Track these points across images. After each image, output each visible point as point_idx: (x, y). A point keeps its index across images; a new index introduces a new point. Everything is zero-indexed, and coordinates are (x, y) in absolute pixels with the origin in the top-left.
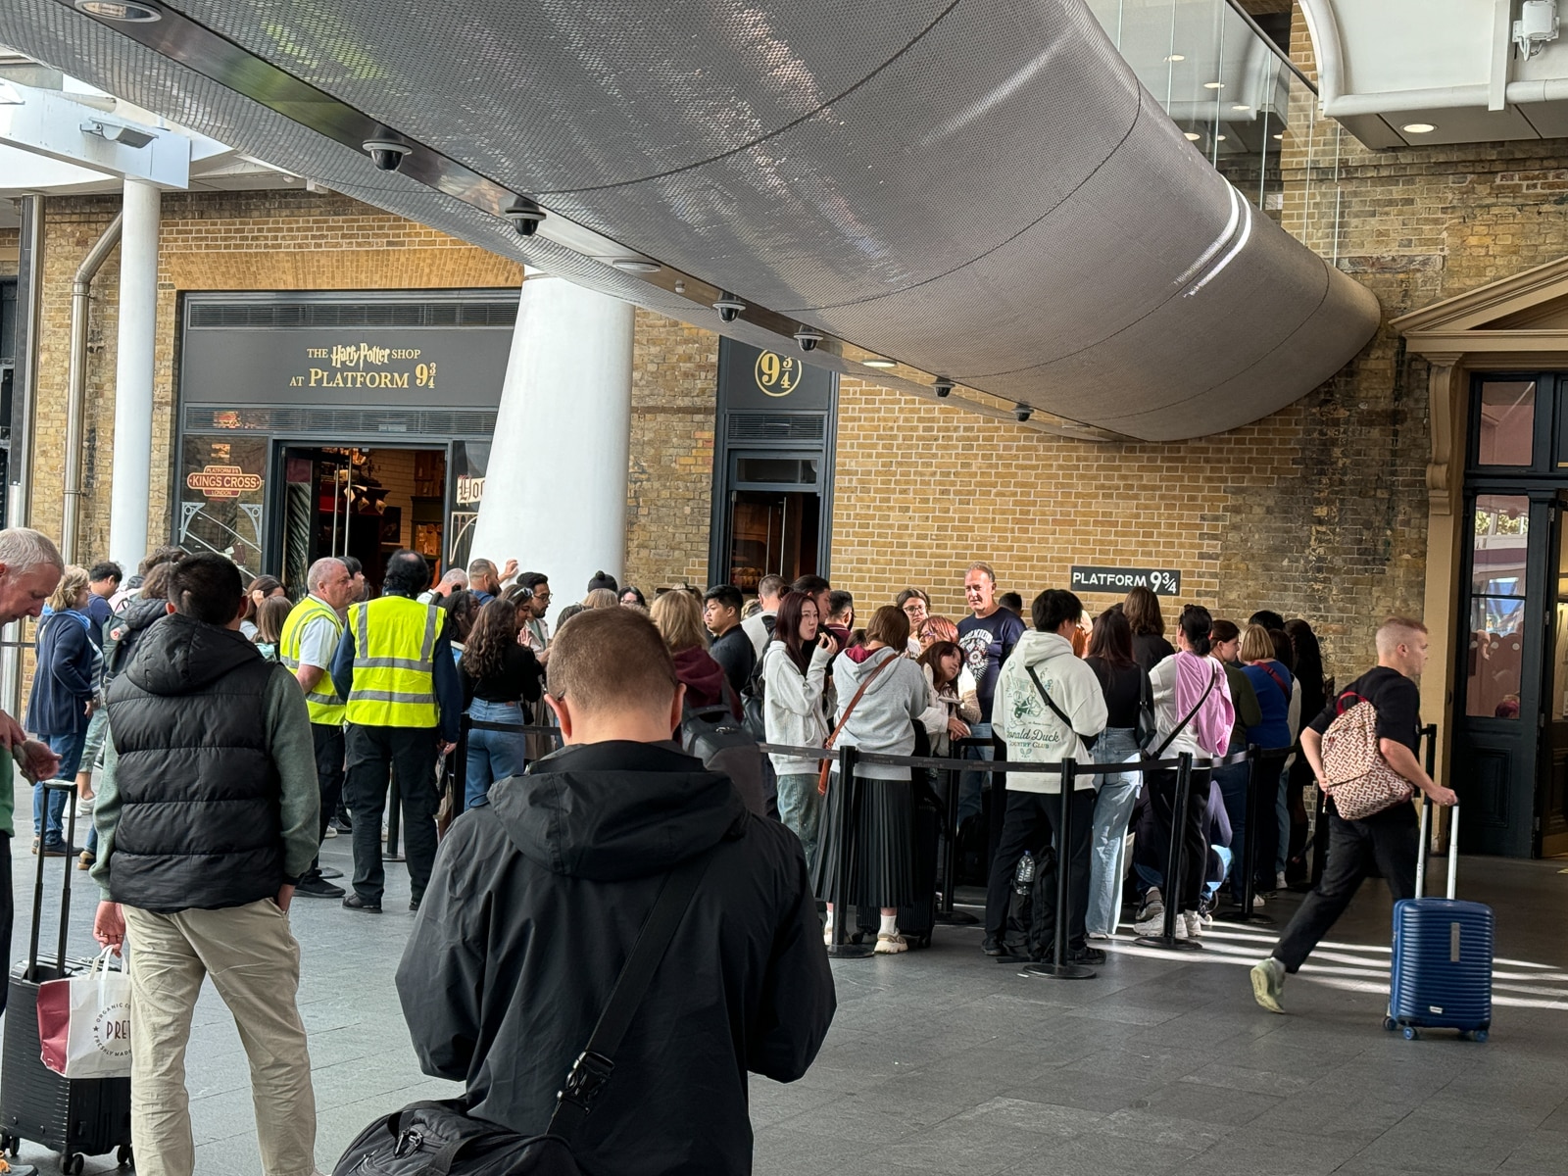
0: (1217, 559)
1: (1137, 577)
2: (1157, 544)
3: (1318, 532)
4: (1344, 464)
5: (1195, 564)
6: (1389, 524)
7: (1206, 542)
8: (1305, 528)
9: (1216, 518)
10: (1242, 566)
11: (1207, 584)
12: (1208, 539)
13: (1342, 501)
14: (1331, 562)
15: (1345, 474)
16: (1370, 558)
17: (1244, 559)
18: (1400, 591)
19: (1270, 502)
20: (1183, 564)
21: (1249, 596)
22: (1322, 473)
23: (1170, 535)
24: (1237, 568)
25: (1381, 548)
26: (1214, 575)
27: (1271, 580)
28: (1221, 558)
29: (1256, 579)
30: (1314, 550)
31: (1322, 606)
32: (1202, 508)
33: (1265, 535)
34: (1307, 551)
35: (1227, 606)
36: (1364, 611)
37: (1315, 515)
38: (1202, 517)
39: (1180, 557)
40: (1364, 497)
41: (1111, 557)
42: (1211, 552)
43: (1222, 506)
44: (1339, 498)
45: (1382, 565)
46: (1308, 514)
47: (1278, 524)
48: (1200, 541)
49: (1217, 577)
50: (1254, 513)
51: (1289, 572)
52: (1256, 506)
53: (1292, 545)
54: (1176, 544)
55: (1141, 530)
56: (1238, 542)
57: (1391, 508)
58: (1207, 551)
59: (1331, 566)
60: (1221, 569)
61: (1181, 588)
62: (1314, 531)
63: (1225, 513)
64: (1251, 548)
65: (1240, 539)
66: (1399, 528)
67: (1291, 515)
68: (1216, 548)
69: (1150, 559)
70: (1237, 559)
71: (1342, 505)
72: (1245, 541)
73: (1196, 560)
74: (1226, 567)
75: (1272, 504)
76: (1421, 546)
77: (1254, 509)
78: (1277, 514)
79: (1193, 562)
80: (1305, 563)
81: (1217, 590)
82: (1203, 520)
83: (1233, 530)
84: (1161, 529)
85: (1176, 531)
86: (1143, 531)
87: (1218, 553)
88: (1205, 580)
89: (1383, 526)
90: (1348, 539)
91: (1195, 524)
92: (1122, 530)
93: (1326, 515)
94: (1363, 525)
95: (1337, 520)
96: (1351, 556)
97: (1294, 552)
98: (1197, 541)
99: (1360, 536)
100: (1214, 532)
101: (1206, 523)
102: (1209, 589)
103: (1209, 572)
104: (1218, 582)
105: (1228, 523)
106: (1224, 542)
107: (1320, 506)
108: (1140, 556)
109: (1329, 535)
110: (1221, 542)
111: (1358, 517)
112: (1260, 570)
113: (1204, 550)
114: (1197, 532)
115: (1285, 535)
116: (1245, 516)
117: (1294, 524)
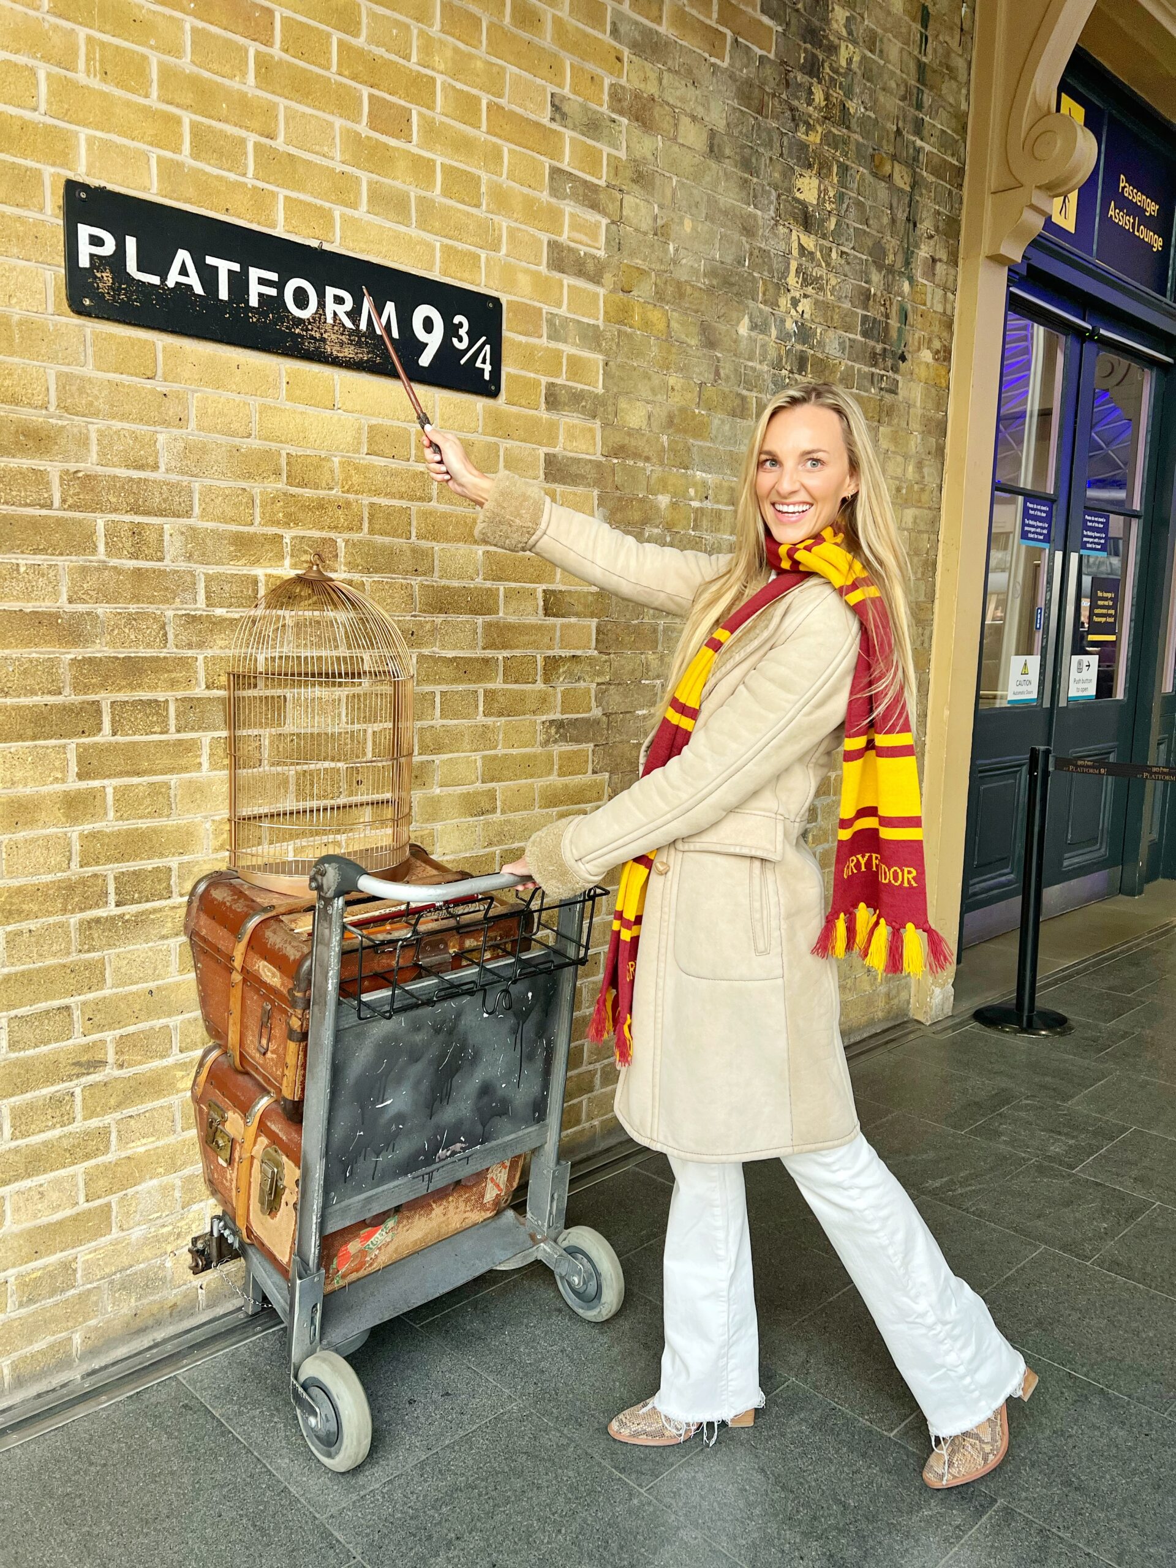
0: (595, 280)
1: (367, 299)
2: (422, 169)
3: (802, 248)
4: (850, 61)
5: (542, 286)
6: (907, 263)
7: (569, 208)
8: (782, 229)
9: (593, 126)
10: (655, 316)
11: (576, 366)
12: (574, 196)
13: (844, 169)
14: (822, 344)
15: (849, 93)
16: (879, 347)
17: (660, 296)
18: (915, 442)
19: (718, 116)
20: (508, 275)
21: (670, 421)
22: (813, 68)
23: (463, 145)
24: (647, 324)
25: (894, 323)
26: (592, 337)
27: (717, 373)
28: (608, 278)
29: (683, 369)
30: (795, 302)
32: (554, 69)
33: (704, 228)
34: (784, 302)
35: (619, 451)
37: (798, 195)
38: (553, 105)
39: (496, 248)
40: (875, 175)
41: (250, 181)
42: (583, 250)
43: (607, 82)
44: (838, 161)
45: (895, 369)
46: (785, 190)
47: (729, 198)
48: (553, 200)
49: (600, 346)
50: (680, 141)
51: (750, 359)
52: (685, 121)
53: (755, 274)
54: (483, 189)
55: (365, 91)
56: (645, 234)
57: (912, 222)
58: (572, 245)
59: (820, 355)
60: (608, 319)
61: (505, 370)
62: (795, 245)
63: (614, 116)
64: (675, 262)
65: (650, 222)
66: (920, 280)
67: (755, 180)
68: (595, 237)
69: (402, 228)
70: (644, 290)
71: (842, 184)
72: (662, 232)
73: (543, 268)
74: (620, 315)
75: (721, 125)
76: (945, 334)
77: (681, 128)
78: (728, 166)
79: (536, 275)
80: (777, 338)
81: (600, 390)
82: (558, 117)
83: (635, 187)
84: (431, 108)
85: (481, 134)
86: (371, 97)
87: (598, 259)
88: (567, 349)
89: (899, 265)
90: (849, 287)
91: (537, 124)
92: (290, 65)
93: (815, 202)
94: (870, 255)
95: (832, 224)
96: (852, 336)
97: (760, 298)
98: (545, 196)
99: (866, 282)
100: (588, 178)
101: (568, 134)
102: (580, 386)
103: (579, 322)
104: (601, 364)
105: (622, 154)
106: (613, 222)
107: (807, 173)
108: (364, 206)
109: (820, 265)
110: (605, 221)
111: (865, 227)
112: (693, 342)
113: (563, 239)
114: (547, 162)
115: (744, 239)
116: (660, 144)
117: (759, 213)
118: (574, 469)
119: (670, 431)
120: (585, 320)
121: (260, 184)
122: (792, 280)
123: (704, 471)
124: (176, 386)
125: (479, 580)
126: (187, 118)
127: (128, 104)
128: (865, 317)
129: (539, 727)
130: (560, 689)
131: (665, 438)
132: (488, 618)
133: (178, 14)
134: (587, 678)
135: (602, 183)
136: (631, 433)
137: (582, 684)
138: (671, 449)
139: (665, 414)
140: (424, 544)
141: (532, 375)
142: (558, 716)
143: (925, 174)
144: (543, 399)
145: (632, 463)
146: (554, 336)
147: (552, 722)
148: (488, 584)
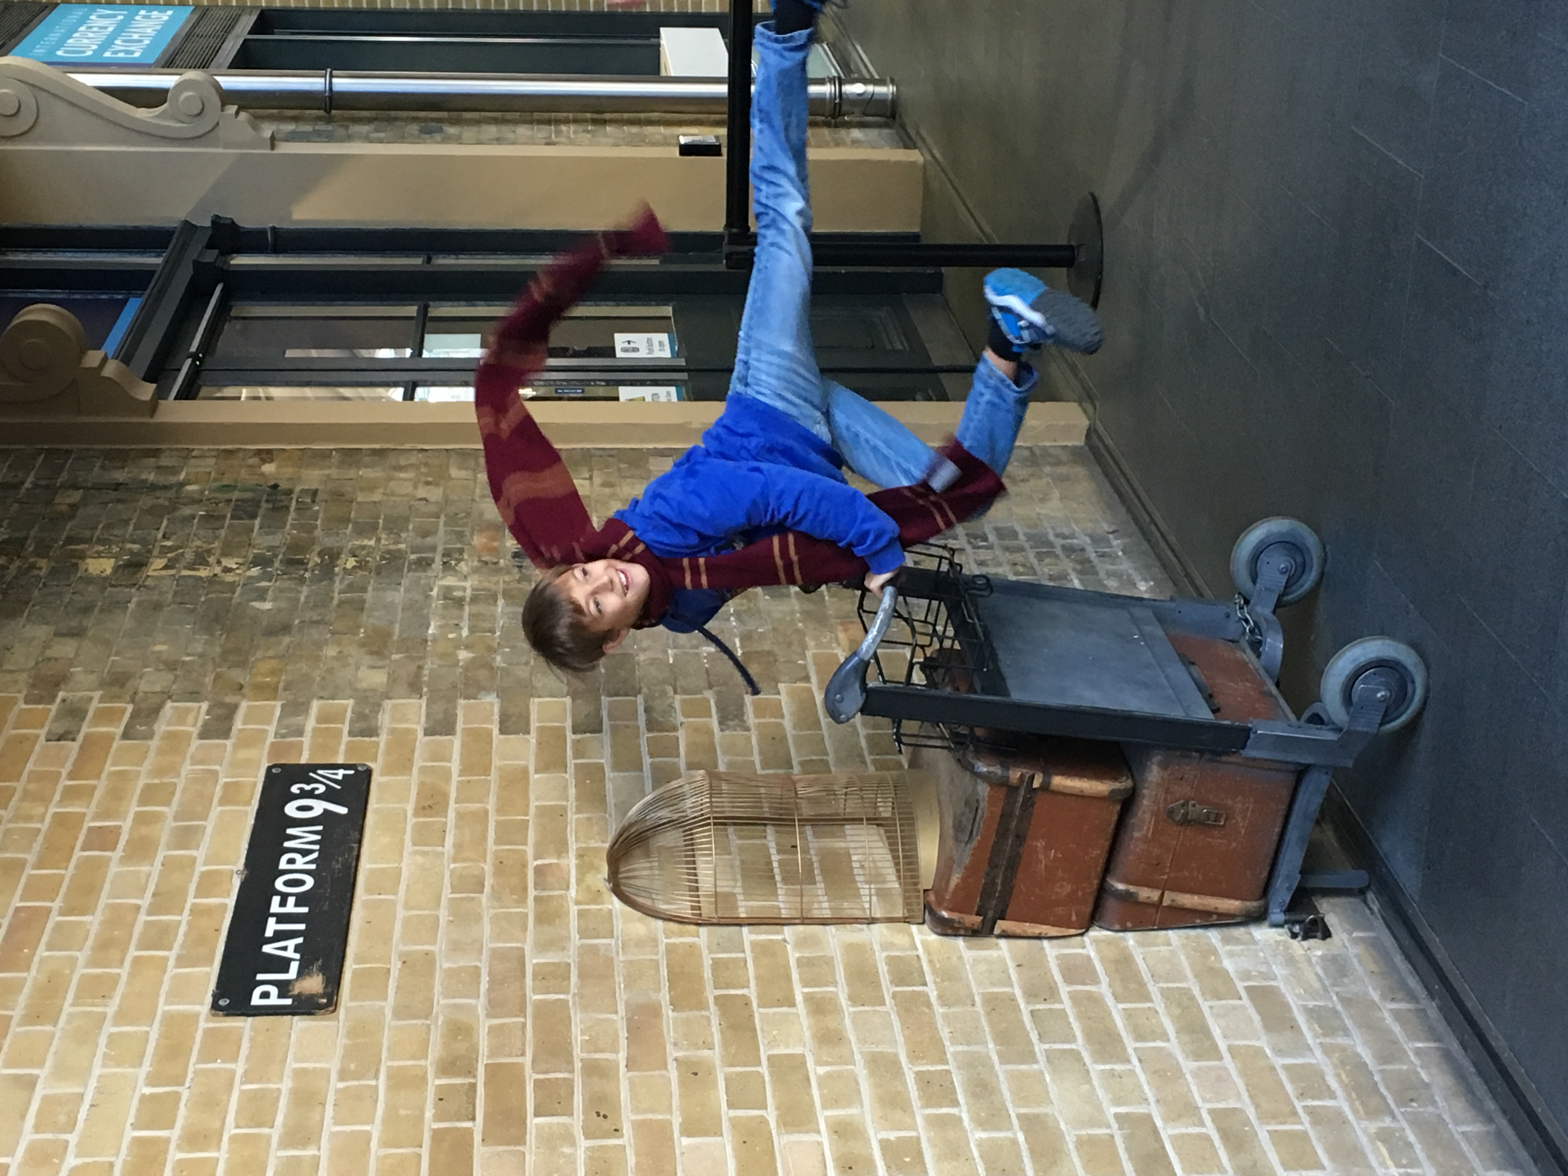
0: (234, 708)
1: (287, 844)
2: (146, 819)
3: (166, 567)
5: (250, 740)
6: (165, 488)
7: (161, 727)
8: (149, 582)
9: (73, 713)
10: (263, 667)
11: (328, 717)
12: (147, 725)
13: (70, 540)
14: (270, 548)
16: (264, 505)
17: (242, 664)
18: (371, 473)
19: (41, 632)
20: (241, 763)
21: (376, 653)
23: (116, 795)
24: (273, 673)
25: (235, 495)
26: (295, 707)
27: (318, 622)
28: (230, 699)
29: (319, 645)
30: (227, 570)
31: (413, 557)
33: (160, 637)
34: (229, 578)
35: (414, 687)
36: (433, 509)
37: (109, 571)
38: (59, 740)
39: (215, 773)
40: (72, 517)
41: (185, 917)
42: (203, 717)
43: (24, 706)
44: (64, 545)
45: (289, 492)
46: (103, 582)
47: (126, 621)
48: (157, 737)
49: (303, 703)
50: (72, 656)
51: (298, 600)
52: (49, 653)
53: (203, 599)
54: (157, 781)
55: (78, 854)
56: (176, 676)
57: (117, 486)
58: (200, 723)
59: (283, 550)
60: (275, 698)
61: (340, 761)
62: (164, 573)
63: (58, 700)
64: (201, 656)
65: (163, 673)
66: (182, 477)
67: (99, 604)
68: (188, 710)
69: (209, 830)
70: (238, 675)
71: (88, 541)
72: (171, 666)
73: (229, 743)
74: (267, 691)
75: (51, 629)
76: (241, 455)
77: (57, 655)
78: (89, 622)
79: (236, 747)
80: (270, 581)
81: (351, 702)
82: (71, 736)
83: (129, 684)
84: (84, 815)
85: (102, 785)
86: (83, 849)
87: (210, 706)
88: (311, 724)
89: (171, 494)
90: (201, 532)
91: (82, 748)
92: (66, 895)
93: (113, 560)
94: (162, 517)
95: (136, 547)
96: (257, 527)
97: (229, 595)
98: (154, 744)
99: (194, 518)
100: (127, 715)
101: (85, 729)
102: (349, 714)
103: (281, 717)
104: (322, 702)
105: (97, 694)
106: (170, 697)
107: (82, 566)
108: (194, 853)
109: (182, 554)
110: (169, 704)
111: (133, 521)
112: (286, 640)
113: (195, 731)
114: (117, 743)
115: (165, 609)
116: (79, 669)
117: (134, 600)
118: (440, 716)
119: (386, 653)
120: (278, 713)
121: (186, 912)
122: (203, 573)
123: (428, 627)
124: (394, 957)
125: (567, 776)
126: (133, 952)
127: (129, 983)
128: (232, 518)
129: (727, 733)
130: (682, 719)
131: (395, 657)
132: (607, 769)
133: (36, 959)
134: (668, 702)
135: (130, 708)
136: (393, 679)
137: (677, 705)
138: (407, 651)
139: (368, 657)
140: (532, 810)
141: (343, 747)
142: (714, 722)
143: (60, 480)
144: (367, 739)
145: (426, 678)
146: (300, 732)
147: (721, 723)
148: (571, 769)
